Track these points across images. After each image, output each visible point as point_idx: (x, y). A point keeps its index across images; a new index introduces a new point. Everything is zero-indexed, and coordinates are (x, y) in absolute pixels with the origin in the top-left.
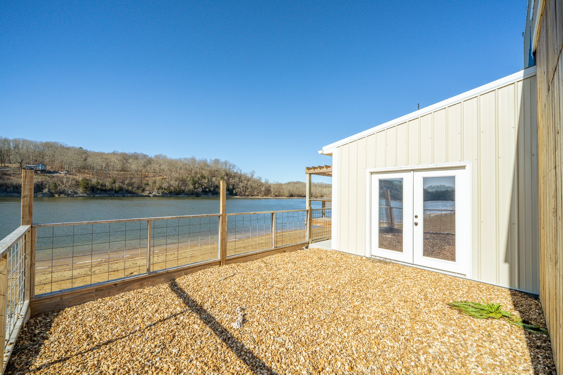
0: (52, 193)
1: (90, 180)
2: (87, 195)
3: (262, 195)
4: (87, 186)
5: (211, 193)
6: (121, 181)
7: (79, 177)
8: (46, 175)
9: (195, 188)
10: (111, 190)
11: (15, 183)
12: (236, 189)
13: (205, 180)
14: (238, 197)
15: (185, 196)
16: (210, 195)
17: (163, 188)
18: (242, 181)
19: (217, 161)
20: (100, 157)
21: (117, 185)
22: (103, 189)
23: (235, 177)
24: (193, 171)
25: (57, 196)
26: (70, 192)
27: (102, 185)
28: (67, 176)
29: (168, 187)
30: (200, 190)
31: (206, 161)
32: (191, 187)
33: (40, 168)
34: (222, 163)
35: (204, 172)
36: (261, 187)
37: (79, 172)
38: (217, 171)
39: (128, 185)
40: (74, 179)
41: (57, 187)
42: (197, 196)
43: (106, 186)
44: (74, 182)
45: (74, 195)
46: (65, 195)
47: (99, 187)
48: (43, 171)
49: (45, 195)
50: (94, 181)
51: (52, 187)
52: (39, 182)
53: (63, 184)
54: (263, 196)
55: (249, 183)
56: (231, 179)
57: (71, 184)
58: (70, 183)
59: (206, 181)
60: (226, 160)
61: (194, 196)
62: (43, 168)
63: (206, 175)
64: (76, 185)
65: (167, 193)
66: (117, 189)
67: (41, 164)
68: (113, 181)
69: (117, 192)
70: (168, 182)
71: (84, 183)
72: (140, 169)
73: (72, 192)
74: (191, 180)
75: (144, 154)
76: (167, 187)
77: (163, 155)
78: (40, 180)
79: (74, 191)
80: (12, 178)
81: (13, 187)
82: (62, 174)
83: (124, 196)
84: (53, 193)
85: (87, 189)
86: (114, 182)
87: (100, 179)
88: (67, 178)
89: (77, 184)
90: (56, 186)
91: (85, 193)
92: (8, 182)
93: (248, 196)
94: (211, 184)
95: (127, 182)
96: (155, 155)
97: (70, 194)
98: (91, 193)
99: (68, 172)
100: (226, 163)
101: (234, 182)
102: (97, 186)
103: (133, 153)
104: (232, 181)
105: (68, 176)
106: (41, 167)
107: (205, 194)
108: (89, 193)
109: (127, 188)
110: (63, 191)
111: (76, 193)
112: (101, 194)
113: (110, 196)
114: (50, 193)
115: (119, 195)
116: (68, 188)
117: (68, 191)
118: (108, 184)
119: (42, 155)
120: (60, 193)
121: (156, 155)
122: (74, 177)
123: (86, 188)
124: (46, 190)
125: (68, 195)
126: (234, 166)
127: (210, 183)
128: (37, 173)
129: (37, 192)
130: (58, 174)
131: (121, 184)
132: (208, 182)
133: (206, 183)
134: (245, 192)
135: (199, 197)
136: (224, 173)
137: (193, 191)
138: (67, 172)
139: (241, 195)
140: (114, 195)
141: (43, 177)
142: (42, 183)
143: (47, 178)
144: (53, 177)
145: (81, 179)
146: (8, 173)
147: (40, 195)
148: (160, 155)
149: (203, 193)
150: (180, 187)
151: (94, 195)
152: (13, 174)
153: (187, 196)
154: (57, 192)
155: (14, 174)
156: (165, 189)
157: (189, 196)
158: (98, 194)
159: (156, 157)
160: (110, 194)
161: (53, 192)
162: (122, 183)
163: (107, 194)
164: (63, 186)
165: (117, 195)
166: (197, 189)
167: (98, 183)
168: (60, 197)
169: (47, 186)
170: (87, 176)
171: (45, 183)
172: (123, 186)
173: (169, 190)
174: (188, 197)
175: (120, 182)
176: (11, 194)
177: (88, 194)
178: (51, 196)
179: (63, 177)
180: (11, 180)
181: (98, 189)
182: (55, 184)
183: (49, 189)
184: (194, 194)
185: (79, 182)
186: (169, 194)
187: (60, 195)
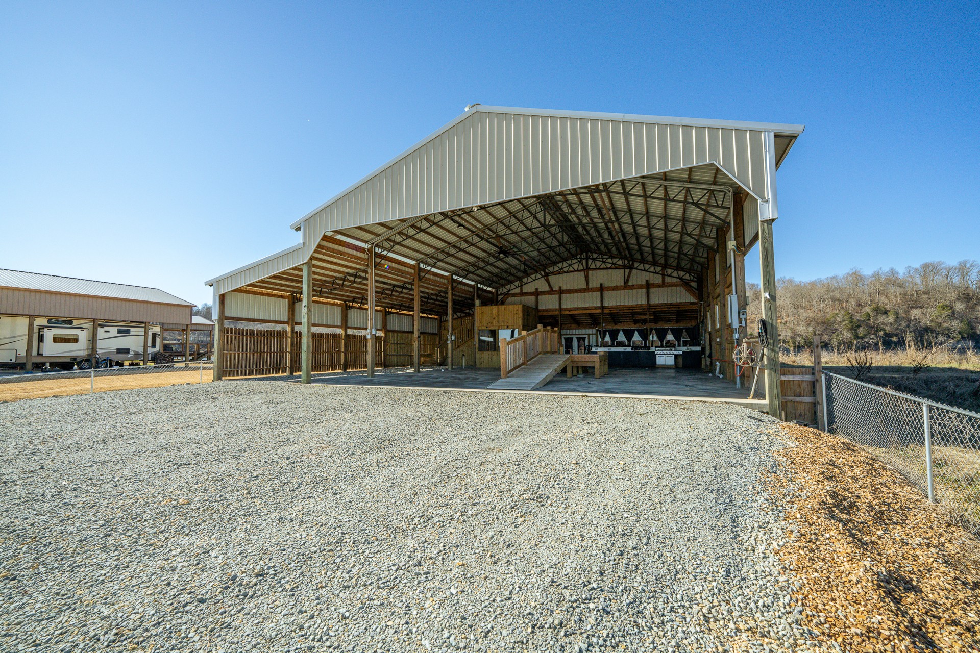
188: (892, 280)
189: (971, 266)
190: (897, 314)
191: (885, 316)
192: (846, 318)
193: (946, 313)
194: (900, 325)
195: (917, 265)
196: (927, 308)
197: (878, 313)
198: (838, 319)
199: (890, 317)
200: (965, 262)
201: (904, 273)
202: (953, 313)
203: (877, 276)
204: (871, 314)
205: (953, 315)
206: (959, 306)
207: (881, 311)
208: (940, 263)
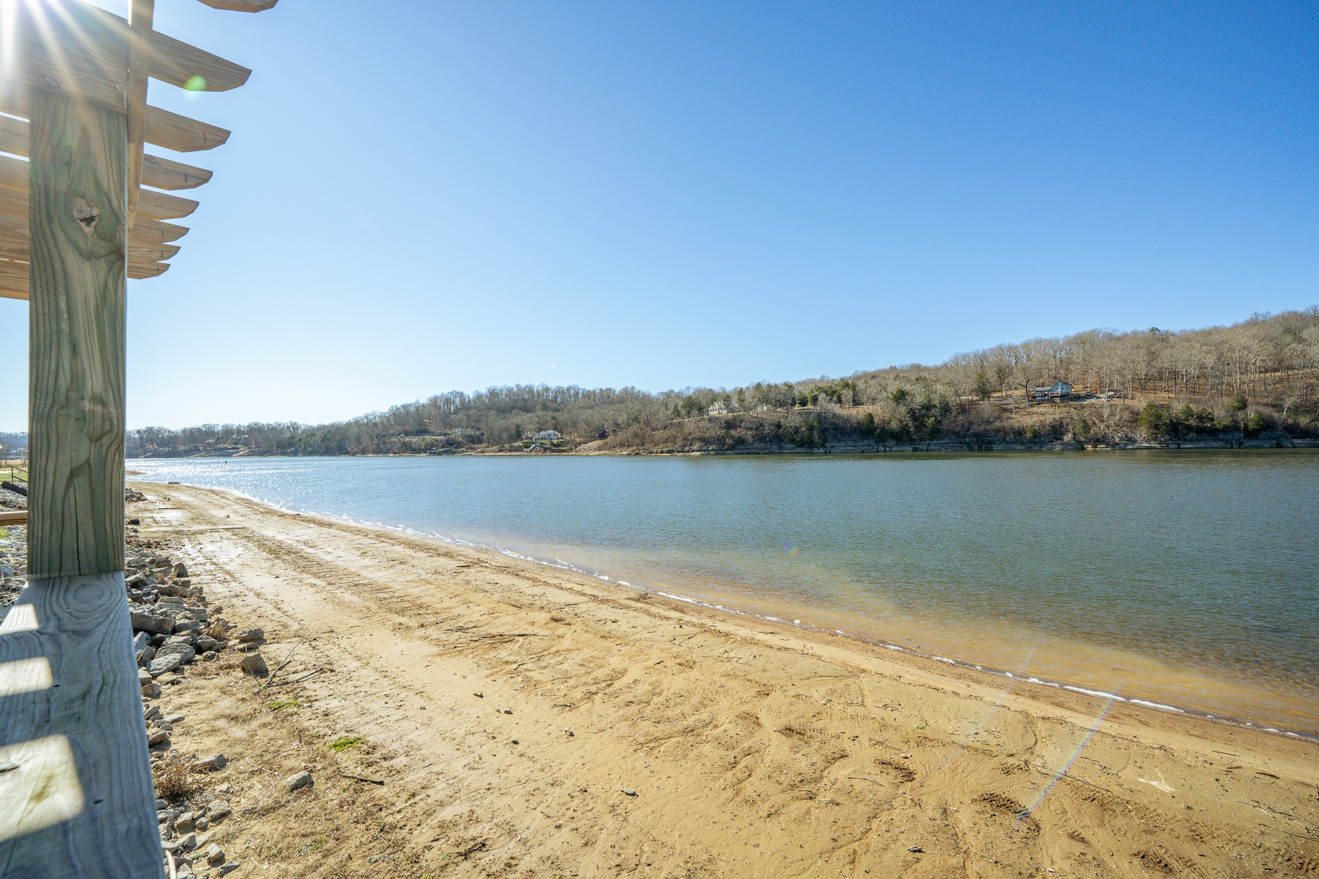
0: (1079, 442)
1: (1169, 407)
2: (1159, 446)
4: (1160, 422)
6: (1269, 401)
7: (1140, 403)
8: (1071, 405)
10: (1233, 428)
11: (1017, 425)
20: (1199, 342)
21: (1252, 413)
22: (1205, 428)
25: (1089, 448)
26: (1117, 439)
27: (1200, 418)
28: (1112, 402)
33: (1059, 391)
37: (1143, 388)
39: (1296, 410)
40: (1127, 408)
41: (1090, 429)
43: (1212, 420)
44: (1126, 415)
45: (1126, 445)
46: (1108, 445)
47: (1193, 422)
48: (1065, 397)
49: (1066, 447)
50: (1178, 408)
51: (1079, 428)
52: (1056, 421)
53: (1103, 422)
57: (1120, 420)
58: (1118, 417)
62: (1064, 391)
64: (1132, 422)
66: (1251, 426)
67: (1060, 383)
68: (1236, 404)
69: (1250, 434)
71: (1151, 416)
73: (1121, 439)
78: (1057, 416)
79: (1126, 436)
80: (1014, 416)
81: (1014, 433)
82: (1103, 398)
83: (1279, 446)
84: (1081, 442)
85: (1158, 429)
86: (1243, 406)
87: (1197, 402)
88: (1111, 406)
89: (1135, 419)
90: (1086, 427)
91: (1155, 439)
92: (1006, 424)
95: (1288, 402)
97: (1118, 444)
98: (1171, 440)
99: (1118, 394)
102: (1187, 420)
105: (1115, 401)
106: (1062, 389)
108: (1166, 440)
109: (1290, 421)
110: (1103, 437)
111: (1132, 441)
112: (1198, 441)
113: (1229, 446)
114: (1077, 441)
115: (1259, 443)
116: (1114, 430)
117: (1113, 437)
118: (1220, 411)
119: (1066, 364)
120: (1097, 441)
122: (1128, 402)
123: (1156, 427)
124: (1068, 437)
125: (1115, 445)
128: (1054, 402)
129: (1052, 442)
130: (1093, 400)
131: (1268, 411)
138: (1113, 393)
140: (1243, 443)
141: (1064, 409)
142: (1062, 422)
143: (1072, 409)
144: (1083, 408)
145: (1144, 404)
146: (1009, 407)
147: (1058, 448)
151: (1179, 445)
152: (1016, 408)
154: (1091, 439)
155: (1018, 408)
158: (1191, 441)
160: (1227, 442)
161: (1082, 439)
162: (1274, 406)
163: (1220, 440)
164: (1103, 426)
165: (1253, 443)
167: (1189, 413)
168: (1096, 451)
169: (1070, 427)
170: (1162, 397)
171: (1065, 422)
172: (1276, 415)
175: (1267, 405)
176: (1011, 446)
177: (1161, 443)
178: (1079, 449)
179: (1102, 406)
180: (1012, 420)
181: (1189, 428)
182: (1085, 421)
183: (1075, 434)
185: (1138, 414)
187: (1096, 447)
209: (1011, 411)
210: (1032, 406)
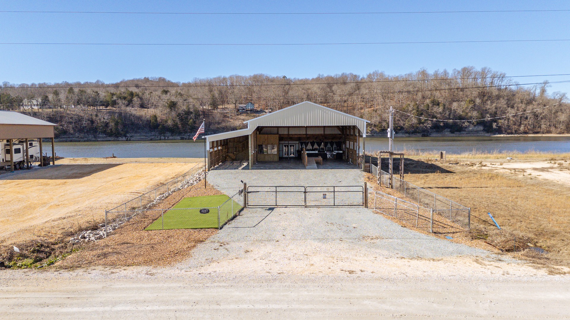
3: (559, 130)
5: (449, 130)
8: (254, 115)
9: (420, 122)
11: (232, 125)
12: (499, 121)
13: (439, 108)
14: (502, 135)
15: (404, 136)
16: (447, 132)
17: (372, 124)
18: (514, 104)
19: (466, 72)
23: (498, 97)
24: (420, 94)
29: (379, 122)
30: (429, 125)
31: (445, 72)
32: (414, 121)
33: (249, 107)
34: (476, 73)
35: (437, 94)
36: (559, 113)
38: (462, 90)
42: (424, 136)
48: (252, 111)
54: (563, 133)
55: (530, 107)
56: (489, 102)
59: (441, 109)
60: (484, 67)
61: (418, 135)
63: (440, 100)
65: (378, 131)
67: (250, 103)
70: (380, 115)
72: (345, 98)
74: (413, 110)
75: (354, 73)
76: (377, 123)
77: (380, 72)
80: (230, 120)
93: (526, 133)
94: (449, 115)
96: (368, 73)
100: (483, 74)
101: (496, 108)
103: (340, 74)
104: (490, 106)
107: (437, 132)
121: (370, 74)
126: (502, 77)
127: (448, 113)
128: (247, 113)
132: (443, 111)
133: (440, 113)
134: (520, 125)
135: (427, 136)
136: (475, 93)
137: (417, 128)
139: (510, 131)
141: (252, 117)
146: (227, 114)
148: (375, 73)
149: (434, 130)
150: (397, 122)
152: (231, 115)
153: (407, 135)
156: (375, 126)
157: (410, 135)
159: (369, 76)
166: (423, 123)
173: (381, 127)
174: (409, 137)
180: (229, 123)
184: (419, 133)
186: (381, 134)
188: (444, 79)
189: (488, 71)
190: (444, 105)
191: (437, 107)
192: (415, 107)
193: (471, 106)
194: (445, 114)
195: (459, 69)
196: (462, 101)
197: (434, 105)
198: (410, 109)
199: (440, 108)
200: (485, 68)
201: (452, 74)
202: (475, 105)
203: (436, 74)
204: (430, 105)
205: (474, 108)
206: (478, 101)
207: (436, 103)
208: (472, 68)
209: (228, 117)
210: (238, 115)
